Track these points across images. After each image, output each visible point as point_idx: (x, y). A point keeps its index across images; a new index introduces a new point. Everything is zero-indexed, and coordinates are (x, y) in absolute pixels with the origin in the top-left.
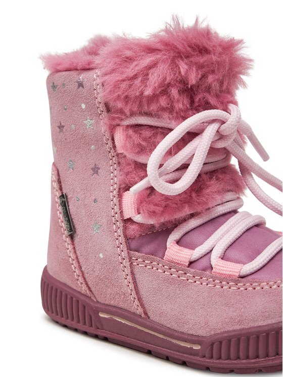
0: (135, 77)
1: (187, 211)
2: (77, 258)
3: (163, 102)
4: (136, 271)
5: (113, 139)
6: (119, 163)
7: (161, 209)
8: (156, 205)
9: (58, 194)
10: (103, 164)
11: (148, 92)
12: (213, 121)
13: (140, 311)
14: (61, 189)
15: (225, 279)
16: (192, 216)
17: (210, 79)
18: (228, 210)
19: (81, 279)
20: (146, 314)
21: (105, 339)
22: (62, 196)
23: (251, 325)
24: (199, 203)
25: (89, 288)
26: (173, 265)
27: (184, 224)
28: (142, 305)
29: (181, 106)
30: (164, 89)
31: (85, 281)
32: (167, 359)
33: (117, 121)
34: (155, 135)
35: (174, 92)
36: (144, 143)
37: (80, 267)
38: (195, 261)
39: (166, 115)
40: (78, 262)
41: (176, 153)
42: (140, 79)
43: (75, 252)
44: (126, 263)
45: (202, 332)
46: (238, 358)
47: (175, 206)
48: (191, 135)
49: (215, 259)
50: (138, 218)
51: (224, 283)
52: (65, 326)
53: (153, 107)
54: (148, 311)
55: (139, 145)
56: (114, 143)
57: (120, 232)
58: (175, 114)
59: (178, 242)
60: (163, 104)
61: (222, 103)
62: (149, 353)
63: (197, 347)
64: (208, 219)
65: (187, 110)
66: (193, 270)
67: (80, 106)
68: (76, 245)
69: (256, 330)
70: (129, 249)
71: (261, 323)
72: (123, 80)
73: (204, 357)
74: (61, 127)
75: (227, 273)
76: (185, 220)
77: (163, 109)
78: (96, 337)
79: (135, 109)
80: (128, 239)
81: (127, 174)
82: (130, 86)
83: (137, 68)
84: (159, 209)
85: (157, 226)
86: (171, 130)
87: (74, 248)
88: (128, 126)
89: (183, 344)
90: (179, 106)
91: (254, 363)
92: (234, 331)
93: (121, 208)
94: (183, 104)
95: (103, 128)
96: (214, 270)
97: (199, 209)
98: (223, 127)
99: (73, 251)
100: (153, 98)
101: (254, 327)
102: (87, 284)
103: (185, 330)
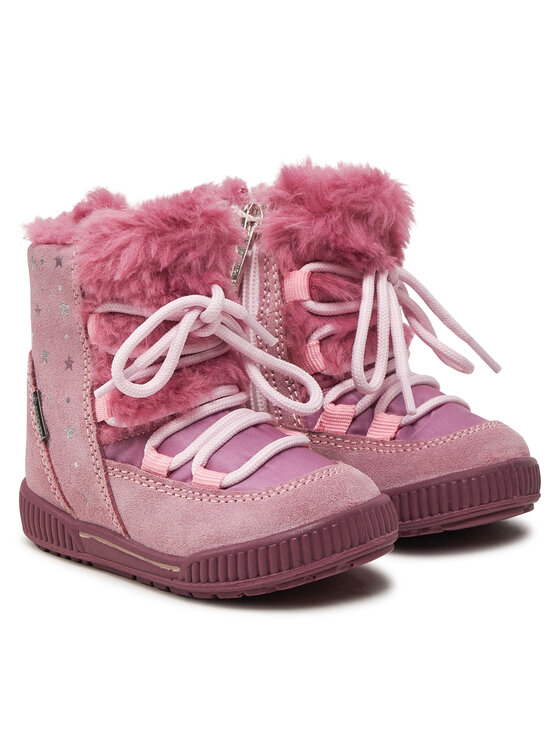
0: (107, 259)
1: (164, 413)
2: (52, 467)
3: (134, 288)
4: (112, 482)
5: (86, 329)
6: (93, 357)
7: (133, 411)
8: (129, 406)
9: (32, 391)
10: (76, 358)
11: (118, 277)
12: (192, 309)
13: (119, 529)
14: (35, 385)
15: (205, 490)
16: (173, 417)
17: (191, 256)
18: (221, 408)
19: (57, 492)
20: (126, 532)
21: (90, 565)
22: (35, 393)
23: (229, 542)
24: (180, 403)
25: (68, 503)
26: (151, 475)
27: (165, 427)
28: (121, 523)
29: (153, 291)
30: (135, 274)
31: (63, 495)
32: (151, 585)
33: (90, 309)
34: (128, 325)
35: (146, 276)
36: (116, 335)
37: (56, 479)
38: (175, 470)
39: (137, 302)
40: (54, 472)
41: (151, 345)
42: (112, 260)
43: (50, 461)
44: (101, 473)
45: (181, 553)
46: (217, 581)
47: (149, 407)
48: (168, 324)
49: (196, 467)
50: (111, 421)
51: (204, 495)
52: (47, 551)
53: (124, 294)
54: (128, 530)
55: (112, 336)
56: (86, 333)
57: (93, 437)
58: (147, 302)
59: (158, 449)
60: (133, 291)
61: (204, 285)
62: (134, 578)
63: (176, 570)
64: (193, 421)
65: (160, 297)
66: (171, 481)
67: (57, 288)
68: (51, 452)
69: (233, 548)
70: (104, 457)
71: (239, 541)
72: (96, 262)
73: (184, 580)
74: (38, 310)
75: (207, 483)
76: (164, 422)
77: (135, 296)
78: (80, 562)
79: (107, 295)
80: (102, 445)
81: (100, 369)
82: (102, 268)
83: (109, 249)
84: (131, 411)
85: (131, 430)
86: (144, 319)
87: (49, 456)
88: (101, 314)
89: (163, 566)
90: (150, 292)
91: (233, 586)
92: (212, 550)
93: (93, 409)
94: (156, 290)
95: (77, 316)
96: (194, 480)
97: (180, 409)
98: (204, 314)
99: (47, 459)
100: (124, 283)
101: (232, 545)
102: (64, 498)
103: (164, 550)
